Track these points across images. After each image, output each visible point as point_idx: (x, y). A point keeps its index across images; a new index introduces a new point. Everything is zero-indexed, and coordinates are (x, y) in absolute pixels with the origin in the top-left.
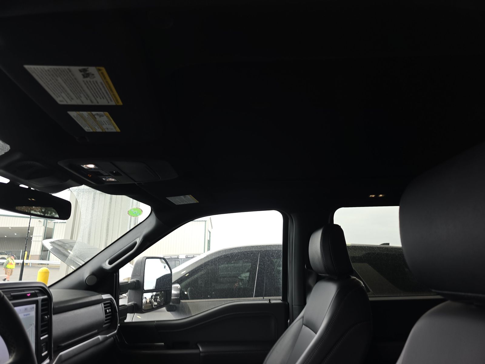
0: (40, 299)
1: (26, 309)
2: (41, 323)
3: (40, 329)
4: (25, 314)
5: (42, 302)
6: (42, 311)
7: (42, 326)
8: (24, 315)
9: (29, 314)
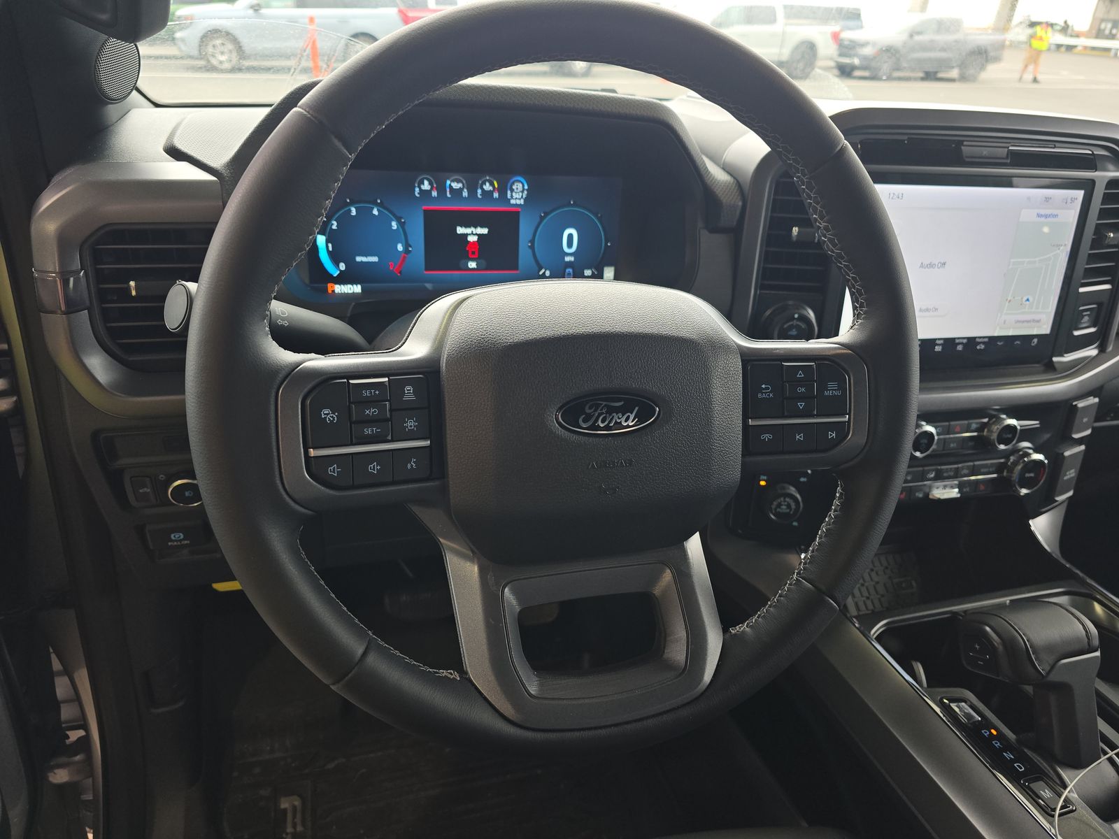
0: (1104, 177)
1: (1047, 199)
2: (1092, 248)
3: (1082, 264)
4: (1043, 212)
5: (1106, 189)
6: (1103, 214)
7: (1092, 258)
8: (1039, 215)
9: (1056, 216)
